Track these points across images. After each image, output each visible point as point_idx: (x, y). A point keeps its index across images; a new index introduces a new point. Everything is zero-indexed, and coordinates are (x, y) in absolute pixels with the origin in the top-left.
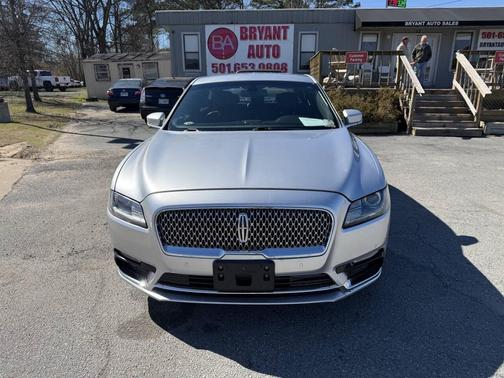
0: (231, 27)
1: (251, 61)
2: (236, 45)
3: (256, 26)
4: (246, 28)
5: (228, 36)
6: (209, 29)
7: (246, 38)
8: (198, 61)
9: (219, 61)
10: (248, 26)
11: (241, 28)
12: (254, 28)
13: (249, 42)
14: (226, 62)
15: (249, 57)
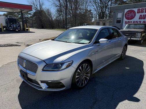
0: (134, 9)
1: (140, 20)
2: (135, 15)
3: (144, 8)
4: (140, 9)
5: (132, 12)
6: (126, 11)
7: (139, 12)
8: (121, 20)
9: (128, 21)
10: (141, 8)
11: (138, 9)
12: (143, 9)
13: (140, 14)
14: (130, 21)
15: (139, 19)
